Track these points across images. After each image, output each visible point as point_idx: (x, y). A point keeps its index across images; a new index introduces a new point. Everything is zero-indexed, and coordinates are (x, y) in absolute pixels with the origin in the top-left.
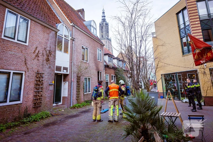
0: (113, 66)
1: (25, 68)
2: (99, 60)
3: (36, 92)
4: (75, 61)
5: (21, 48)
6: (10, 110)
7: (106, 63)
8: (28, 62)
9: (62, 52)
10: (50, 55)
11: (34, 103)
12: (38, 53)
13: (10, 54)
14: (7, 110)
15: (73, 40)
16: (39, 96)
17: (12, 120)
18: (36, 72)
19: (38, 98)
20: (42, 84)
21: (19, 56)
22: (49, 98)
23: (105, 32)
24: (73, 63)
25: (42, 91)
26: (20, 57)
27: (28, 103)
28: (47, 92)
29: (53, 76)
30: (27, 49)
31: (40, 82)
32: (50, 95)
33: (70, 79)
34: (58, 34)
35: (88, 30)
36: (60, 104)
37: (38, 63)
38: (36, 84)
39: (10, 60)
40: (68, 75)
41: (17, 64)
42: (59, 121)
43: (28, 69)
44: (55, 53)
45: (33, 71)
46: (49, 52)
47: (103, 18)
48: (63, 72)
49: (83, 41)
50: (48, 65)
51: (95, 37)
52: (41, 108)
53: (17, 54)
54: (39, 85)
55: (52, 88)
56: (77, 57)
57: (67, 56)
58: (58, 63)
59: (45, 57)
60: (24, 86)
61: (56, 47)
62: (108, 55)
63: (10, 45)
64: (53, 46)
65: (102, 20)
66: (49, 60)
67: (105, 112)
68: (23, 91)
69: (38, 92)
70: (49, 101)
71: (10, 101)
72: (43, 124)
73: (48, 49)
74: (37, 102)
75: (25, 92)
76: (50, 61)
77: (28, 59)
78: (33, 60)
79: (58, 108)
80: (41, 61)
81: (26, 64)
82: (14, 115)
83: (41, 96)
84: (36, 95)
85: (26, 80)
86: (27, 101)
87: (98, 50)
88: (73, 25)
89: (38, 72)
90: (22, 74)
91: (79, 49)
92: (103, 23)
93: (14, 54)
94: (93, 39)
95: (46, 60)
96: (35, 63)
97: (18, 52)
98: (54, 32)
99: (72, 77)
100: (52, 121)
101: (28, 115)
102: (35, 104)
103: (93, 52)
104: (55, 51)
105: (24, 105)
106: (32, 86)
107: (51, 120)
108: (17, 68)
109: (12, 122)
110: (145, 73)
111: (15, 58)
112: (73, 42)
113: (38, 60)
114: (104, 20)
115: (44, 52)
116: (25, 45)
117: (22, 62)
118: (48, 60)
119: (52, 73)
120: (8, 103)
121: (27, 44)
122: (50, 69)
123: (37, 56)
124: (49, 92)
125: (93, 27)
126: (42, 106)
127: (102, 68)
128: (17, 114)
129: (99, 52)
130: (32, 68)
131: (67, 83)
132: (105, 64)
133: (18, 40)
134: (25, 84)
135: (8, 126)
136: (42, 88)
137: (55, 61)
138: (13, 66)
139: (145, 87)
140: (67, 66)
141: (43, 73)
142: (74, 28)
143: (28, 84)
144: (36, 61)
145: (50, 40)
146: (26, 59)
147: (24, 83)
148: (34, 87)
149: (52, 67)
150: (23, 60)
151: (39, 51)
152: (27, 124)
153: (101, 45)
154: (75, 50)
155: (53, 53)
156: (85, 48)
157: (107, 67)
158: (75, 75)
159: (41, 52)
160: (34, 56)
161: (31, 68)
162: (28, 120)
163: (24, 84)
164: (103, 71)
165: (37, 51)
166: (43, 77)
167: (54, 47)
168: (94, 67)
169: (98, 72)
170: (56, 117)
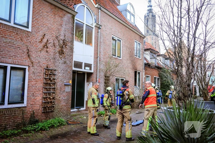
0: (157, 65)
1: (28, 61)
2: (137, 57)
3: (47, 93)
4: (102, 56)
5: (20, 34)
6: (8, 114)
7: (147, 61)
8: (33, 54)
9: (83, 43)
10: (64, 46)
11: (44, 108)
12: (46, 43)
13: (4, 42)
14: (5, 114)
15: (98, 27)
16: (50, 98)
17: (12, 127)
18: (44, 68)
19: (49, 100)
20: (54, 84)
21: (17, 45)
22: (65, 102)
23: (151, 26)
24: (98, 58)
25: (54, 93)
26: (20, 47)
27: (35, 107)
28: (62, 94)
29: (71, 75)
30: (29, 37)
31: (51, 81)
32: (66, 98)
33: (95, 79)
34: (75, 18)
35: (122, 16)
36: (82, 109)
37: (47, 57)
38: (45, 83)
39: (4, 50)
40: (92, 73)
41: (16, 56)
42: (73, 132)
43: (32, 63)
44: (72, 44)
45: (41, 66)
46: (64, 43)
47: (149, 8)
48: (85, 69)
49: (113, 30)
50: (63, 59)
51: (131, 26)
52: (54, 113)
53: (15, 42)
54: (49, 85)
55: (69, 89)
56: (105, 51)
57: (91, 50)
58: (77, 57)
59: (58, 49)
60: (28, 85)
61: (73, 36)
62: (150, 50)
63: (3, 29)
64: (69, 35)
65: (148, 10)
66: (63, 53)
67: (138, 125)
68: (28, 92)
69: (49, 93)
70: (65, 105)
71: (9, 104)
72: (51, 135)
73: (62, 37)
74: (47, 106)
75: (30, 93)
76: (65, 55)
77: (32, 49)
78: (39, 52)
79: (79, 115)
80: (52, 54)
81: (29, 56)
82: (15, 121)
83: (53, 98)
84: (46, 98)
85: (30, 78)
86: (34, 105)
87: (136, 43)
88: (99, 7)
89: (47, 67)
90: (24, 70)
91: (107, 41)
92: (148, 15)
93: (10, 42)
94: (128, 28)
95: (59, 53)
96: (42, 55)
97: (16, 40)
98: (69, 15)
99: (98, 77)
100: (64, 132)
101: (35, 121)
102: (46, 108)
103: (129, 46)
104: (72, 42)
105: (30, 108)
106: (40, 85)
107: (63, 130)
108: (15, 62)
109: (14, 129)
110: (201, 73)
111: (12, 47)
112: (99, 30)
113: (47, 52)
114: (150, 11)
115: (56, 42)
116: (27, 31)
117: (23, 54)
118: (61, 53)
119: (68, 70)
120: (6, 106)
121: (30, 30)
122: (65, 65)
123: (46, 46)
124: (65, 94)
125: (129, 12)
126: (56, 111)
127: (140, 67)
128: (19, 120)
129: (137, 46)
130: (39, 62)
131: (91, 83)
132: (145, 62)
133: (15, 24)
134: (30, 83)
135: (3, 134)
136: (54, 88)
137: (72, 55)
138: (10, 58)
139: (200, 93)
140: (91, 61)
141: (55, 69)
142: (100, 10)
143: (33, 83)
144: (43, 53)
145: (64, 26)
146: (28, 50)
147: (29, 81)
148: (43, 88)
149: (68, 62)
150: (25, 50)
151: (48, 41)
152: (31, 133)
153: (141, 36)
154: (102, 41)
155: (69, 44)
156: (116, 39)
157: (147, 65)
158: (102, 74)
159: (51, 41)
160: (40, 46)
161: (37, 62)
162: (32, 129)
163: (28, 83)
164: (142, 71)
165: (45, 40)
166: (55, 75)
167: (71, 35)
168: (130, 66)
169: (136, 72)
170: (72, 126)
